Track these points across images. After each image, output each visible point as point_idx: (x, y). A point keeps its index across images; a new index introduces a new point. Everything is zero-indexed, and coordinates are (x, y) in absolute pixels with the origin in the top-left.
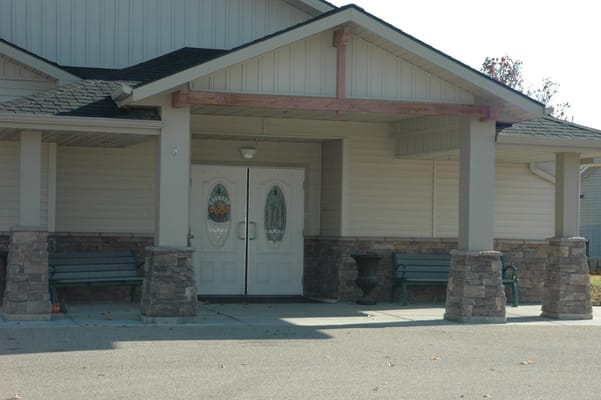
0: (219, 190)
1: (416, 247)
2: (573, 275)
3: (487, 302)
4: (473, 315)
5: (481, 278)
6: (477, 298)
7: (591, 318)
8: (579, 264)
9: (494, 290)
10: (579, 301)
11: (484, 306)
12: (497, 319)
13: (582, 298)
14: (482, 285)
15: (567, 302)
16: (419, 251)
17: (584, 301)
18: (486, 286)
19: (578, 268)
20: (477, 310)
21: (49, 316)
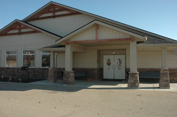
0: (109, 60)
1: (143, 70)
2: (164, 78)
3: (134, 84)
4: (130, 87)
5: (132, 78)
6: (131, 83)
7: (170, 88)
8: (166, 75)
9: (136, 81)
10: (166, 84)
11: (133, 85)
12: (136, 88)
13: (167, 83)
14: (132, 80)
15: (162, 84)
16: (144, 71)
17: (167, 84)
18: (134, 80)
19: (166, 76)
20: (131, 86)
21: (53, 83)
